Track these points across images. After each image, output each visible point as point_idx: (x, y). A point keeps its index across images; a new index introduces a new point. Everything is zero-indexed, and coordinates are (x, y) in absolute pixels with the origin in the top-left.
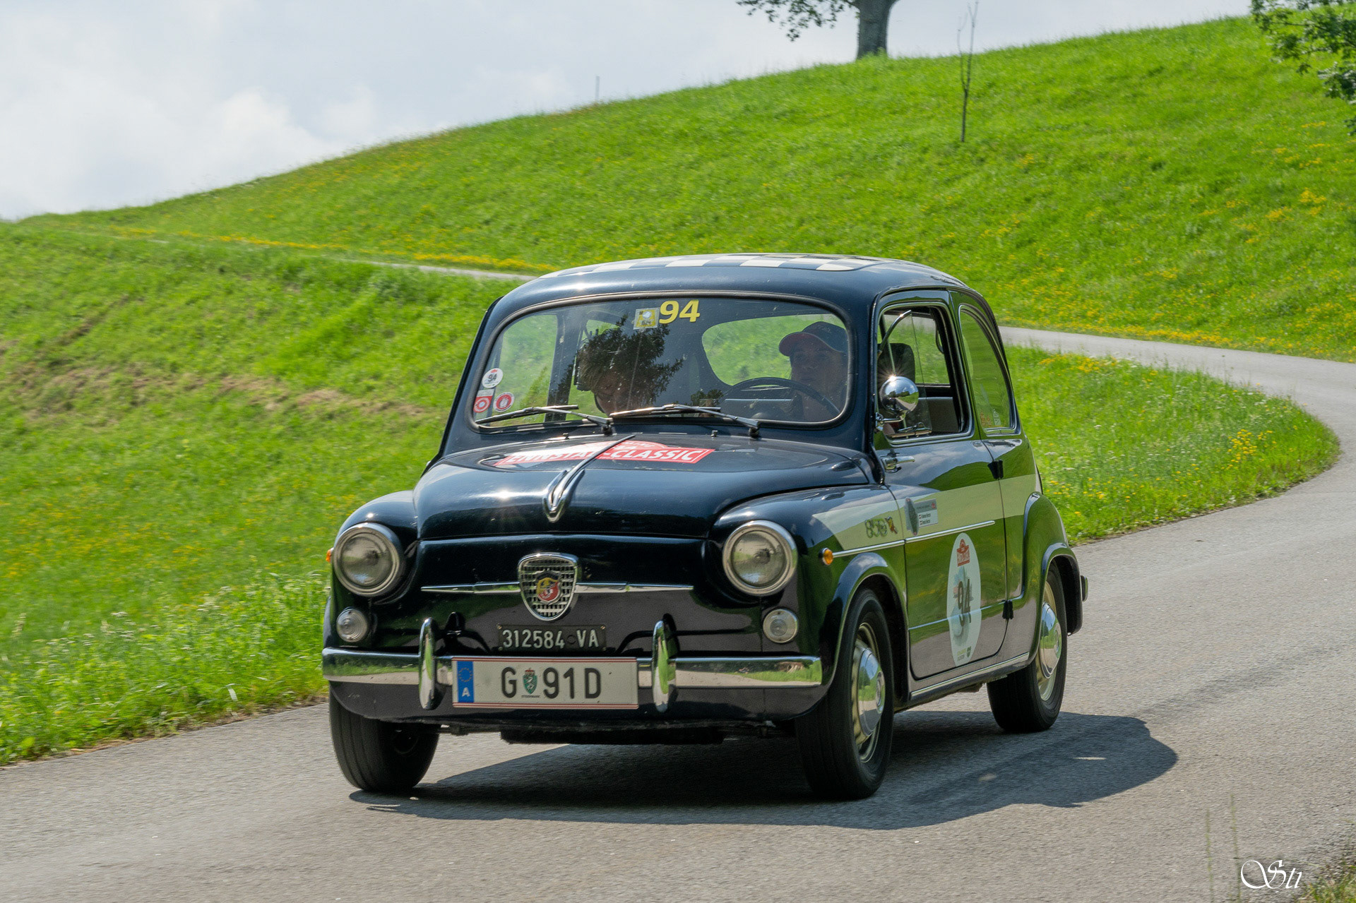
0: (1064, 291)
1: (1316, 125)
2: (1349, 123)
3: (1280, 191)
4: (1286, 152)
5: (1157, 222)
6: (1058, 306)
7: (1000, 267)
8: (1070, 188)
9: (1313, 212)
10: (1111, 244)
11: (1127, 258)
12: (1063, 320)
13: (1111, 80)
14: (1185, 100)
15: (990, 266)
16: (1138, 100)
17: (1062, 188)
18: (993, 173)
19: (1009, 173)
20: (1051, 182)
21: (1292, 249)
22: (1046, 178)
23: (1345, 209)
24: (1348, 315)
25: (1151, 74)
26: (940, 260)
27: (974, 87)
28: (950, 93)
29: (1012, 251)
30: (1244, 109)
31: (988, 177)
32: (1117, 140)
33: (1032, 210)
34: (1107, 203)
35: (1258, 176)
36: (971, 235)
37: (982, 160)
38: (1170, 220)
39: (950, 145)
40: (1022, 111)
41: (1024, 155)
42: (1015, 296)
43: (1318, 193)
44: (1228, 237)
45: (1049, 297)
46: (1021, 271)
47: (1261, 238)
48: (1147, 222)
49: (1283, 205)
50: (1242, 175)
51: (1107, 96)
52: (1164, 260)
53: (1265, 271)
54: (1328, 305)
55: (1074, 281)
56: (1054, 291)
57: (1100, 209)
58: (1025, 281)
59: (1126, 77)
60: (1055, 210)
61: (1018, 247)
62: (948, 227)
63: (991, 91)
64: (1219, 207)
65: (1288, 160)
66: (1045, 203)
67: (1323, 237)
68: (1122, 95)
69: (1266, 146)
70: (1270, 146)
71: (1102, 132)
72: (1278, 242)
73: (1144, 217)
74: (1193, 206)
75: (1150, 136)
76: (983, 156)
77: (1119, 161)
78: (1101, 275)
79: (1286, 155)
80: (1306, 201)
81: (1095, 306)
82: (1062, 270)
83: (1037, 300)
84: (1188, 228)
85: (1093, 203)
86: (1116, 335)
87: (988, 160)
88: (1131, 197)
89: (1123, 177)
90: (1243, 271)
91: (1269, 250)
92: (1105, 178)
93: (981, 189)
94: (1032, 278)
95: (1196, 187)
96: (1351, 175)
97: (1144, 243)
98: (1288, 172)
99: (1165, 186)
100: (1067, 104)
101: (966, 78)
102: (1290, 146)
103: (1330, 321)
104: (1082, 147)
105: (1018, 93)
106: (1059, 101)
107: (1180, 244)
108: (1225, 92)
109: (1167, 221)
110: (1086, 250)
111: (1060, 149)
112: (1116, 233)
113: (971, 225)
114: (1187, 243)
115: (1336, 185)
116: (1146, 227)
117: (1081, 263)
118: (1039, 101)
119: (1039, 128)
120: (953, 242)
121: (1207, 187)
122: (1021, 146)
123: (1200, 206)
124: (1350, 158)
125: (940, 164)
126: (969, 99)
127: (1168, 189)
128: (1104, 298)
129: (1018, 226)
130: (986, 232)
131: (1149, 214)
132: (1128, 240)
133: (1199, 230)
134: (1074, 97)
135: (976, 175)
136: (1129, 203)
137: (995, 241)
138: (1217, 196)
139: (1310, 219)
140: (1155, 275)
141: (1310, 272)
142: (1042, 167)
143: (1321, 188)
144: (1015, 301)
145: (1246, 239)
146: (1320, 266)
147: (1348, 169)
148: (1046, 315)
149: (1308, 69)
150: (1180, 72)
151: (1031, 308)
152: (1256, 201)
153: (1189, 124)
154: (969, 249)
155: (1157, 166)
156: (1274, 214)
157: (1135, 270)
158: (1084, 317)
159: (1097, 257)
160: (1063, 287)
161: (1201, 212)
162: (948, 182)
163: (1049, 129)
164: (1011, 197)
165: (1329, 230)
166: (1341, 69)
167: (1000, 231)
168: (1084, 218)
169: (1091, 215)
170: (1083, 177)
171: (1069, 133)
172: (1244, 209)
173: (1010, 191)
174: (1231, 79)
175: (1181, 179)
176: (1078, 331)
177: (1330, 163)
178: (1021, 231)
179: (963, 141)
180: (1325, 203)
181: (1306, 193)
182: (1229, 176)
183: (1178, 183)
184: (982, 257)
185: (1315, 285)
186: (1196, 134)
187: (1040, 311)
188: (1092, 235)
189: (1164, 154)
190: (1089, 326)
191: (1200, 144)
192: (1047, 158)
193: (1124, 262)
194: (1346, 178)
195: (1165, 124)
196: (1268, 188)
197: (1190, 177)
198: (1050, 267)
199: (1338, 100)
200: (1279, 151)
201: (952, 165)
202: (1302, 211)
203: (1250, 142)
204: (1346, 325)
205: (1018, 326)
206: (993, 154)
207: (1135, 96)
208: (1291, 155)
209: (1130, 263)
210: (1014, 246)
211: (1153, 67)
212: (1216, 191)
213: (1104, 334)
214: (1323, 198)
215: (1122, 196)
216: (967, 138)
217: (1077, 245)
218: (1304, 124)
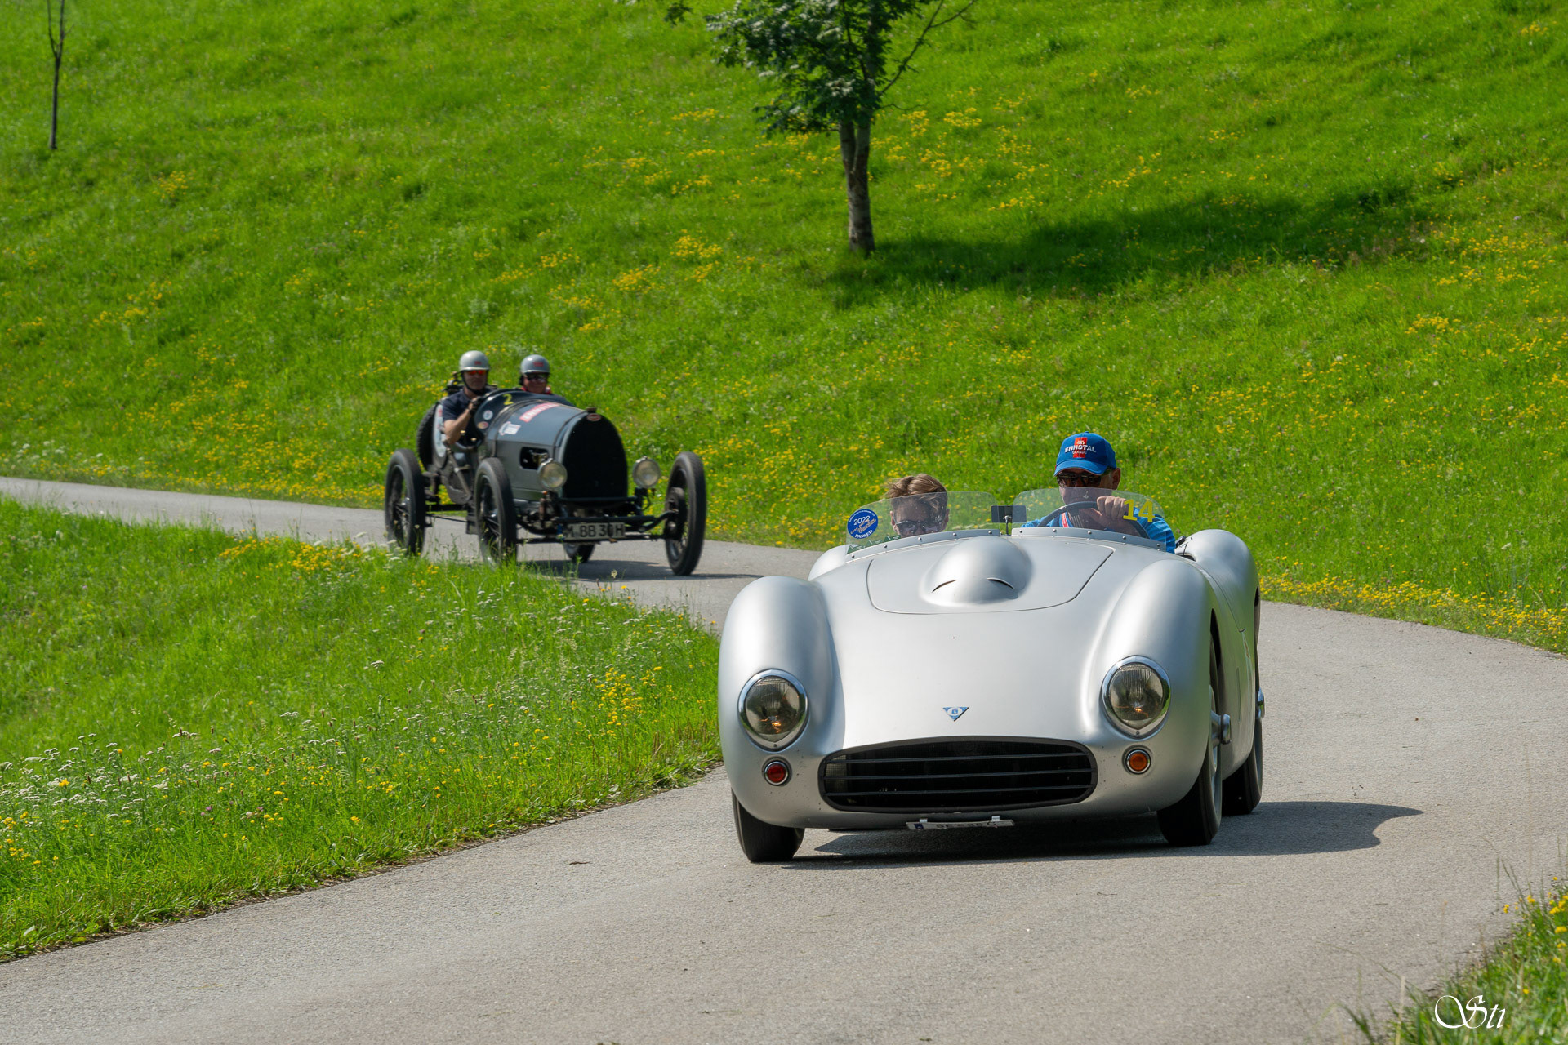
0: (252, 422)
1: (697, 116)
2: (762, 113)
3: (638, 235)
4: (646, 165)
5: (417, 295)
6: (239, 452)
7: (130, 380)
8: (253, 233)
9: (699, 274)
10: (331, 336)
11: (362, 361)
12: (248, 474)
13: (324, 33)
14: (458, 70)
15: (109, 380)
16: (374, 70)
17: (239, 233)
18: (112, 207)
19: (140, 207)
20: (220, 223)
21: (664, 343)
22: (210, 215)
23: (755, 268)
24: (768, 461)
25: (395, 22)
26: (19, 367)
27: (73, 48)
28: (26, 60)
29: (150, 350)
30: (565, 87)
31: (103, 215)
32: (339, 144)
33: (184, 275)
34: (324, 261)
35: (597, 209)
36: (74, 321)
37: (90, 183)
38: (439, 291)
39: (29, 155)
40: (161, 91)
41: (167, 173)
42: (158, 433)
43: (709, 238)
44: (546, 322)
45: (223, 434)
46: (170, 387)
47: (607, 321)
48: (399, 292)
49: (645, 262)
50: (570, 207)
51: (316, 64)
52: (431, 364)
53: (616, 382)
54: (731, 442)
55: (268, 405)
56: (231, 424)
57: (311, 272)
58: (177, 406)
59: (350, 30)
60: (229, 274)
61: (162, 342)
62: (29, 308)
63: (103, 55)
64: (527, 265)
65: (650, 180)
66: (208, 261)
67: (719, 320)
68: (342, 62)
69: (611, 155)
70: (619, 155)
71: (309, 132)
72: (638, 329)
73: (392, 285)
74: (480, 265)
75: (398, 136)
76: (92, 175)
77: (343, 184)
78: (316, 394)
79: (645, 170)
80: (686, 253)
81: (307, 452)
82: (243, 384)
83: (201, 439)
84: (473, 304)
85: (297, 262)
86: (352, 503)
87: (102, 182)
88: (368, 247)
89: (351, 213)
90: (573, 381)
91: (622, 344)
92: (317, 217)
93: (90, 236)
94: (191, 399)
95: (484, 230)
96: (763, 205)
97: (394, 334)
98: (652, 201)
99: (429, 228)
100: (245, 77)
101: (56, 32)
102: (653, 154)
103: (736, 472)
104: (274, 160)
105: (152, 60)
106: (227, 74)
107: (460, 334)
108: (532, 55)
109: (435, 293)
110: (286, 347)
111: (235, 162)
112: (341, 315)
113: (73, 302)
114: (473, 332)
115: (738, 226)
116: (396, 303)
117: (278, 371)
118: (190, 73)
119: (192, 123)
120: (42, 335)
121: (504, 230)
122: (162, 159)
123: (495, 265)
124: (761, 175)
125: (13, 191)
126: (61, 70)
127: (434, 233)
128: (327, 435)
129: (161, 304)
130: (102, 316)
131: (400, 279)
132: (364, 328)
133: (492, 309)
134: (255, 66)
135: (82, 211)
136: (364, 259)
137: (120, 333)
138: (524, 245)
139: (692, 286)
140: (416, 391)
141: (696, 382)
142: (203, 194)
143: (712, 230)
144: (160, 441)
145: (580, 325)
146: (714, 374)
147: (757, 195)
148: (218, 467)
149: (686, 14)
150: (447, 19)
151: (189, 454)
152: (594, 255)
153: (467, 114)
154: (72, 347)
155: (413, 192)
156: (628, 279)
157: (379, 383)
158: (288, 469)
159: (309, 361)
160: (247, 416)
161: (495, 275)
162: (28, 224)
163: (212, 124)
164: (147, 252)
165: (728, 308)
166: (746, 13)
167: (128, 313)
168: (282, 285)
169: (296, 283)
170: (277, 212)
171: (246, 133)
172: (576, 269)
173: (144, 239)
174: (542, 32)
175: (458, 215)
176: (278, 497)
177: (726, 185)
178: (167, 312)
179: (54, 147)
180: (719, 258)
181: (685, 241)
182: (543, 210)
183: (453, 222)
184: (94, 360)
185: (707, 407)
186: (481, 133)
187: (208, 462)
188: (296, 319)
189: (424, 169)
190: (298, 487)
191: (489, 151)
192: (211, 179)
193: (358, 369)
194: (755, 211)
195: (423, 116)
196: (617, 230)
197: (473, 212)
198: (223, 378)
199: (740, 71)
200: (633, 163)
201: (35, 192)
202: (679, 272)
203: (578, 148)
204: (766, 479)
205: (168, 489)
206: (112, 172)
207: (368, 63)
208: (656, 171)
209: (367, 370)
210: (154, 341)
211: (398, 10)
212: (523, 237)
213: (329, 501)
214: (715, 249)
215: (351, 247)
216: (61, 144)
217: (271, 339)
218: (678, 114)
